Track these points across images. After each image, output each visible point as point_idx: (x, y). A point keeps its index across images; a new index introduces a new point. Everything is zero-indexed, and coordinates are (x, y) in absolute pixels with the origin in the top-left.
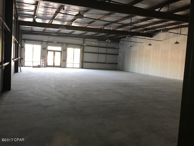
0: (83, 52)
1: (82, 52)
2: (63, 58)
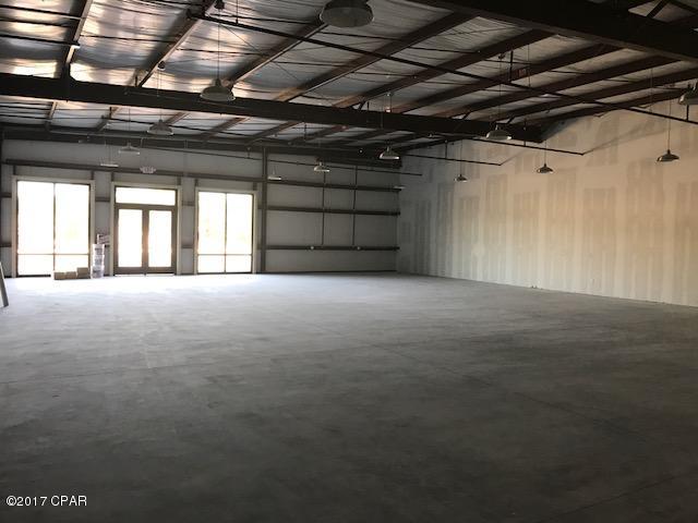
0: (263, 209)
1: (259, 208)
2: (182, 234)
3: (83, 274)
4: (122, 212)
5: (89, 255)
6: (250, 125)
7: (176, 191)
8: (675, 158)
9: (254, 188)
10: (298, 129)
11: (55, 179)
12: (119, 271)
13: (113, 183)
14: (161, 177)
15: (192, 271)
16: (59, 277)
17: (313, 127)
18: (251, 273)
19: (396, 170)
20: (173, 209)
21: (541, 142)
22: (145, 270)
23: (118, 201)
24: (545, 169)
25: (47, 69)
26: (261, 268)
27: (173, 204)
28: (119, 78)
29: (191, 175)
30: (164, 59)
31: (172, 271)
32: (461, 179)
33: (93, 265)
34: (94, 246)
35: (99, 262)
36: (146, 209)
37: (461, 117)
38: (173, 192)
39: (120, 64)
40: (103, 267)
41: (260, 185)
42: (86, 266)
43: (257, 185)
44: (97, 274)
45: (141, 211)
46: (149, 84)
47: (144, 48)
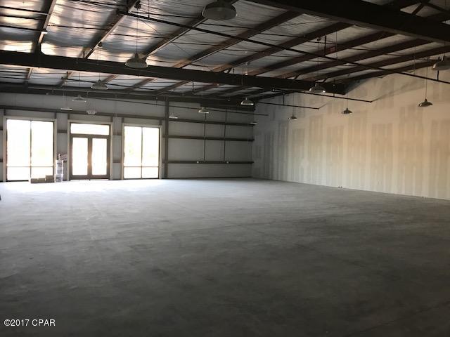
1: (163, 136)
2: (113, 154)
3: (49, 180)
4: (75, 140)
5: (54, 167)
6: (158, 83)
7: (110, 126)
8: (430, 104)
9: (160, 124)
10: (189, 86)
11: (31, 118)
12: (72, 177)
13: (69, 121)
14: (100, 117)
15: (120, 177)
16: (34, 181)
17: (198, 85)
18: (158, 178)
19: (252, 112)
20: (108, 138)
21: (344, 94)
22: (90, 177)
23: (72, 132)
24: (347, 112)
25: (26, 47)
26: (165, 175)
27: (108, 134)
28: (73, 53)
29: (119, 115)
30: (102, 41)
31: (107, 177)
32: (293, 118)
33: (56, 174)
34: (56, 161)
35: (59, 172)
36: (90, 138)
37: (293, 78)
38: (108, 127)
39: (73, 44)
40: (62, 175)
41: (164, 122)
42: (52, 174)
43: (163, 122)
44: (59, 179)
45: (87, 139)
46: (92, 57)
47: (89, 34)
